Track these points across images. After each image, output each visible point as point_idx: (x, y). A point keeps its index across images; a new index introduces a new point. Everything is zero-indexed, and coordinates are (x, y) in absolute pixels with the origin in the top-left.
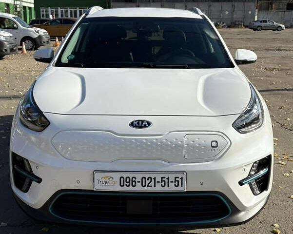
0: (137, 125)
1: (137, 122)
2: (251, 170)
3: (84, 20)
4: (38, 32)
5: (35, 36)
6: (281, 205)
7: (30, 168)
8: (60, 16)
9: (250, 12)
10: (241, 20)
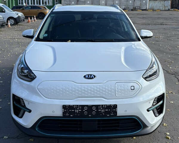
0: (88, 77)
1: (88, 75)
2: (154, 102)
3: (52, 13)
4: (17, 14)
5: (16, 16)
6: (170, 121)
7: (24, 103)
8: (30, 4)
9: (144, 2)
10: (139, 6)
